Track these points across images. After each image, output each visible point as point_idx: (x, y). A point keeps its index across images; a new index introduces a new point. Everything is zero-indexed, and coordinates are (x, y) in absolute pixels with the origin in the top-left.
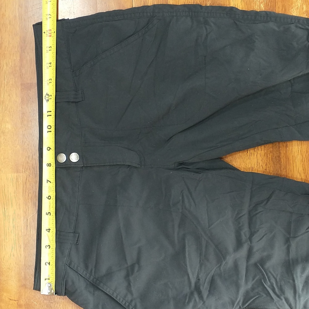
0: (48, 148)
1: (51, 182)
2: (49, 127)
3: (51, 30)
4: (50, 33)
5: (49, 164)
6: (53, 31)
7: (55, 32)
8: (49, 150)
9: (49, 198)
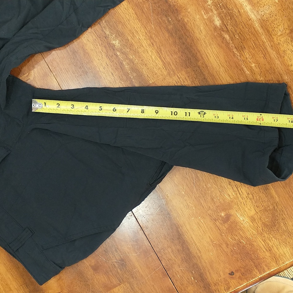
0: (158, 111)
1: (127, 112)
2: (176, 113)
3: (263, 120)
4: (260, 120)
5: (143, 111)
6: (262, 122)
7: (260, 124)
8: (156, 112)
9: (114, 110)
